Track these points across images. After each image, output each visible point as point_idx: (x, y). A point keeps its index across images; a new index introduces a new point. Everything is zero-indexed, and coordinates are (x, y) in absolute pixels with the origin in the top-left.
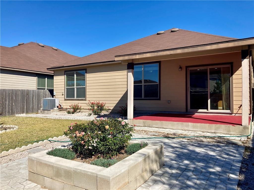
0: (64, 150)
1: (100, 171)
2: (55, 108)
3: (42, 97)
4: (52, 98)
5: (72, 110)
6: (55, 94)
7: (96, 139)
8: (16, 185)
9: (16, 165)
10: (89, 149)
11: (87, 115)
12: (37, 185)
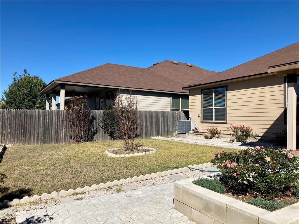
0: (211, 181)
1: (262, 214)
2: (191, 132)
3: (177, 119)
4: (187, 121)
5: (210, 135)
6: (190, 115)
7: (253, 173)
8: (163, 212)
9: (160, 190)
10: (243, 183)
11: (229, 141)
12: (183, 216)
